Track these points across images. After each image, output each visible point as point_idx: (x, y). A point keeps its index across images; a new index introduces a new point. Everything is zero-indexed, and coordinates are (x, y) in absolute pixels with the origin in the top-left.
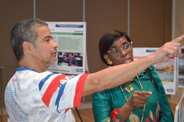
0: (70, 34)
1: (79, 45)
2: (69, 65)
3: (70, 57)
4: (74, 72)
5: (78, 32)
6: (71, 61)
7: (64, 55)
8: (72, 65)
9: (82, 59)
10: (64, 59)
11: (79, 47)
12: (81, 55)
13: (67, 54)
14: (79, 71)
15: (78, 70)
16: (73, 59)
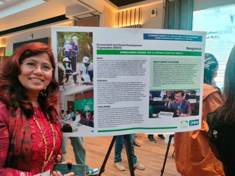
0: (177, 53)
1: (195, 74)
2: (175, 116)
3: (177, 100)
4: (186, 127)
5: (193, 49)
6: (179, 107)
7: (165, 97)
8: (182, 114)
9: (198, 101)
10: (166, 105)
11: (194, 79)
12: (197, 94)
13: (172, 95)
14: (193, 125)
15: (193, 123)
16: (184, 102)
